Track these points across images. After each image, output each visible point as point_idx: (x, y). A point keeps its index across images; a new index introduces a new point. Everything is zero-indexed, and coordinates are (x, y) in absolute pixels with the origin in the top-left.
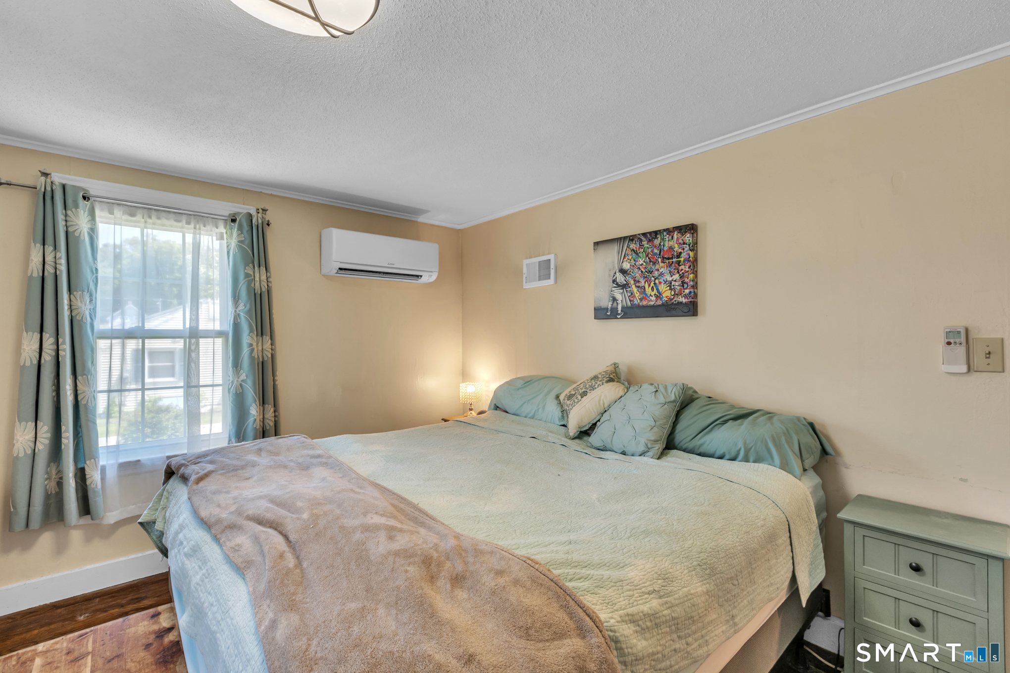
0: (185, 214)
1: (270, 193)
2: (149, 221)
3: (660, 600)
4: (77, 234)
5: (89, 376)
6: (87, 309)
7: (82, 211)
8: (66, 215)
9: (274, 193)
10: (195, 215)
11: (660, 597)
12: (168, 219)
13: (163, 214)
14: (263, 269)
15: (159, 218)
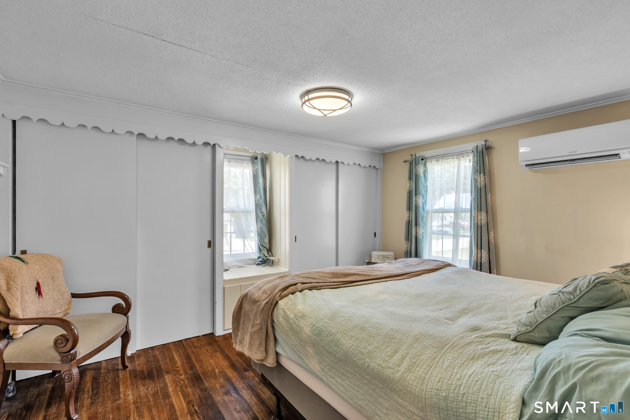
0: (455, 155)
1: (494, 128)
2: (443, 162)
3: (294, 317)
4: (418, 174)
5: (420, 227)
6: (421, 201)
7: (421, 165)
8: (416, 168)
9: (496, 128)
10: (459, 154)
11: (295, 317)
12: (449, 159)
13: (448, 157)
14: (482, 174)
15: (446, 160)
